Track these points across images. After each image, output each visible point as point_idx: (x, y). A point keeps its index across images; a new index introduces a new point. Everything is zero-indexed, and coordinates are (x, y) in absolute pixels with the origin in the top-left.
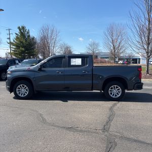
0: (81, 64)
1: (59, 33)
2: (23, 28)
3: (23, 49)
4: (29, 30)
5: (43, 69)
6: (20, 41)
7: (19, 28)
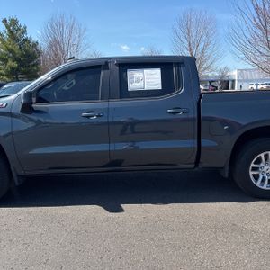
0: (159, 87)
1: (84, 31)
2: (14, 22)
3: (15, 65)
4: (25, 28)
5: (36, 106)
6: (8, 49)
7: (5, 21)
